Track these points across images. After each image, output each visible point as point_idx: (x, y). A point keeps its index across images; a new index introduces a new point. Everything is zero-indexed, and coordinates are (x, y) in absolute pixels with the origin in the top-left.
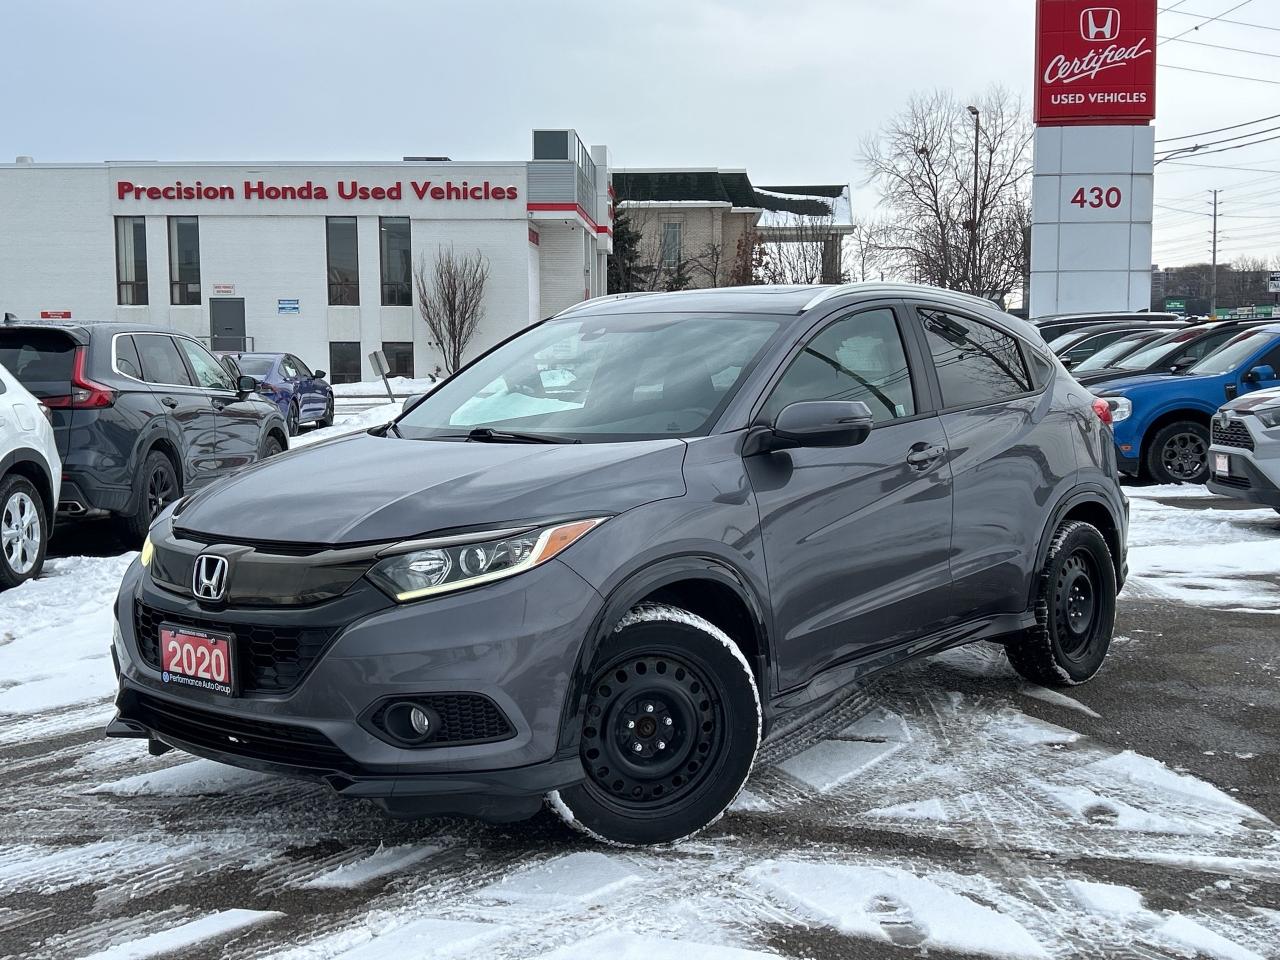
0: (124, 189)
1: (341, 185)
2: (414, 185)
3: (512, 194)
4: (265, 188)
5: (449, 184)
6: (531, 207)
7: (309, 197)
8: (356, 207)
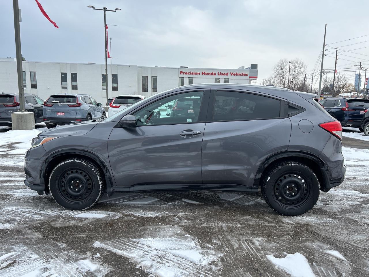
0: (181, 72)
1: (218, 73)
2: (231, 73)
3: (247, 75)
4: (205, 73)
5: (236, 73)
6: (250, 77)
7: (213, 75)
8: (221, 77)
